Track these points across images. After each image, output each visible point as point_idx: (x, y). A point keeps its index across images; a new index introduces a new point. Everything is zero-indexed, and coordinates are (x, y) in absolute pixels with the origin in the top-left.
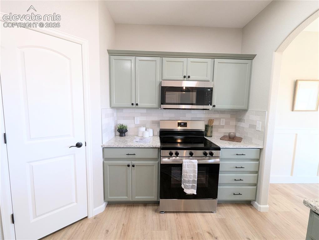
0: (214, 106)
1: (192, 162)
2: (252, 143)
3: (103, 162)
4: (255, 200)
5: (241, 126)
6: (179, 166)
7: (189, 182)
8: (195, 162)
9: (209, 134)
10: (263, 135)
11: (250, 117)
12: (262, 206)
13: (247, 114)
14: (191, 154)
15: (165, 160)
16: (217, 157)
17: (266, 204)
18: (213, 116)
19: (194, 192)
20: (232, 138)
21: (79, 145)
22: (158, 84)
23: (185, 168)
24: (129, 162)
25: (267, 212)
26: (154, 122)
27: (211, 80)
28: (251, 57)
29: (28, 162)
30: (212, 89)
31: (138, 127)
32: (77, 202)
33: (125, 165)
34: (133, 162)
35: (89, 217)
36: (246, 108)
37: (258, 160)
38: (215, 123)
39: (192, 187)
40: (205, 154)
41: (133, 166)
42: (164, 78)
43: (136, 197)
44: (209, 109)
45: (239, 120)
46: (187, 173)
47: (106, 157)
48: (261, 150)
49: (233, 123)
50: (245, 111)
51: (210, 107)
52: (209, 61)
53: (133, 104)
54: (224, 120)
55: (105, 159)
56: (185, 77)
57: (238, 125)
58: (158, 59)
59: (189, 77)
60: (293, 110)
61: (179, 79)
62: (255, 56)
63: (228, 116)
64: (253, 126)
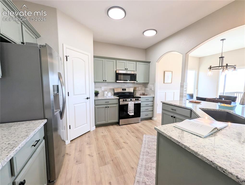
0: (137, 81)
1: (132, 103)
2: (151, 96)
3: (95, 107)
4: (153, 117)
5: (147, 89)
6: (127, 105)
7: (131, 110)
8: (133, 103)
9: (135, 94)
10: (154, 92)
11: (150, 85)
12: (155, 118)
13: (149, 84)
14: (131, 100)
15: (121, 103)
16: (140, 101)
17: (156, 117)
18: (136, 86)
19: (133, 114)
20: (144, 94)
21: (88, 98)
22: (115, 72)
23: (129, 106)
24: (106, 106)
25: (157, 120)
26: (110, 89)
27: (135, 71)
28: (149, 62)
29: (74, 104)
30: (136, 74)
31: (103, 92)
32: (87, 124)
33: (105, 107)
34: (108, 106)
35: (91, 131)
36: (148, 82)
37: (153, 101)
38: (137, 89)
39: (132, 112)
40: (136, 100)
41: (108, 107)
42: (117, 69)
43: (109, 121)
44: (135, 83)
45: (146, 87)
46: (130, 107)
47: (96, 104)
48: (154, 97)
49: (144, 89)
50: (148, 83)
51: (135, 82)
52: (135, 63)
53: (104, 81)
54: (140, 87)
55: (95, 105)
56: (126, 69)
57: (146, 89)
58: (115, 61)
59: (127, 69)
60: (164, 83)
61: (123, 70)
62: (150, 62)
63: (142, 86)
64: (151, 89)
